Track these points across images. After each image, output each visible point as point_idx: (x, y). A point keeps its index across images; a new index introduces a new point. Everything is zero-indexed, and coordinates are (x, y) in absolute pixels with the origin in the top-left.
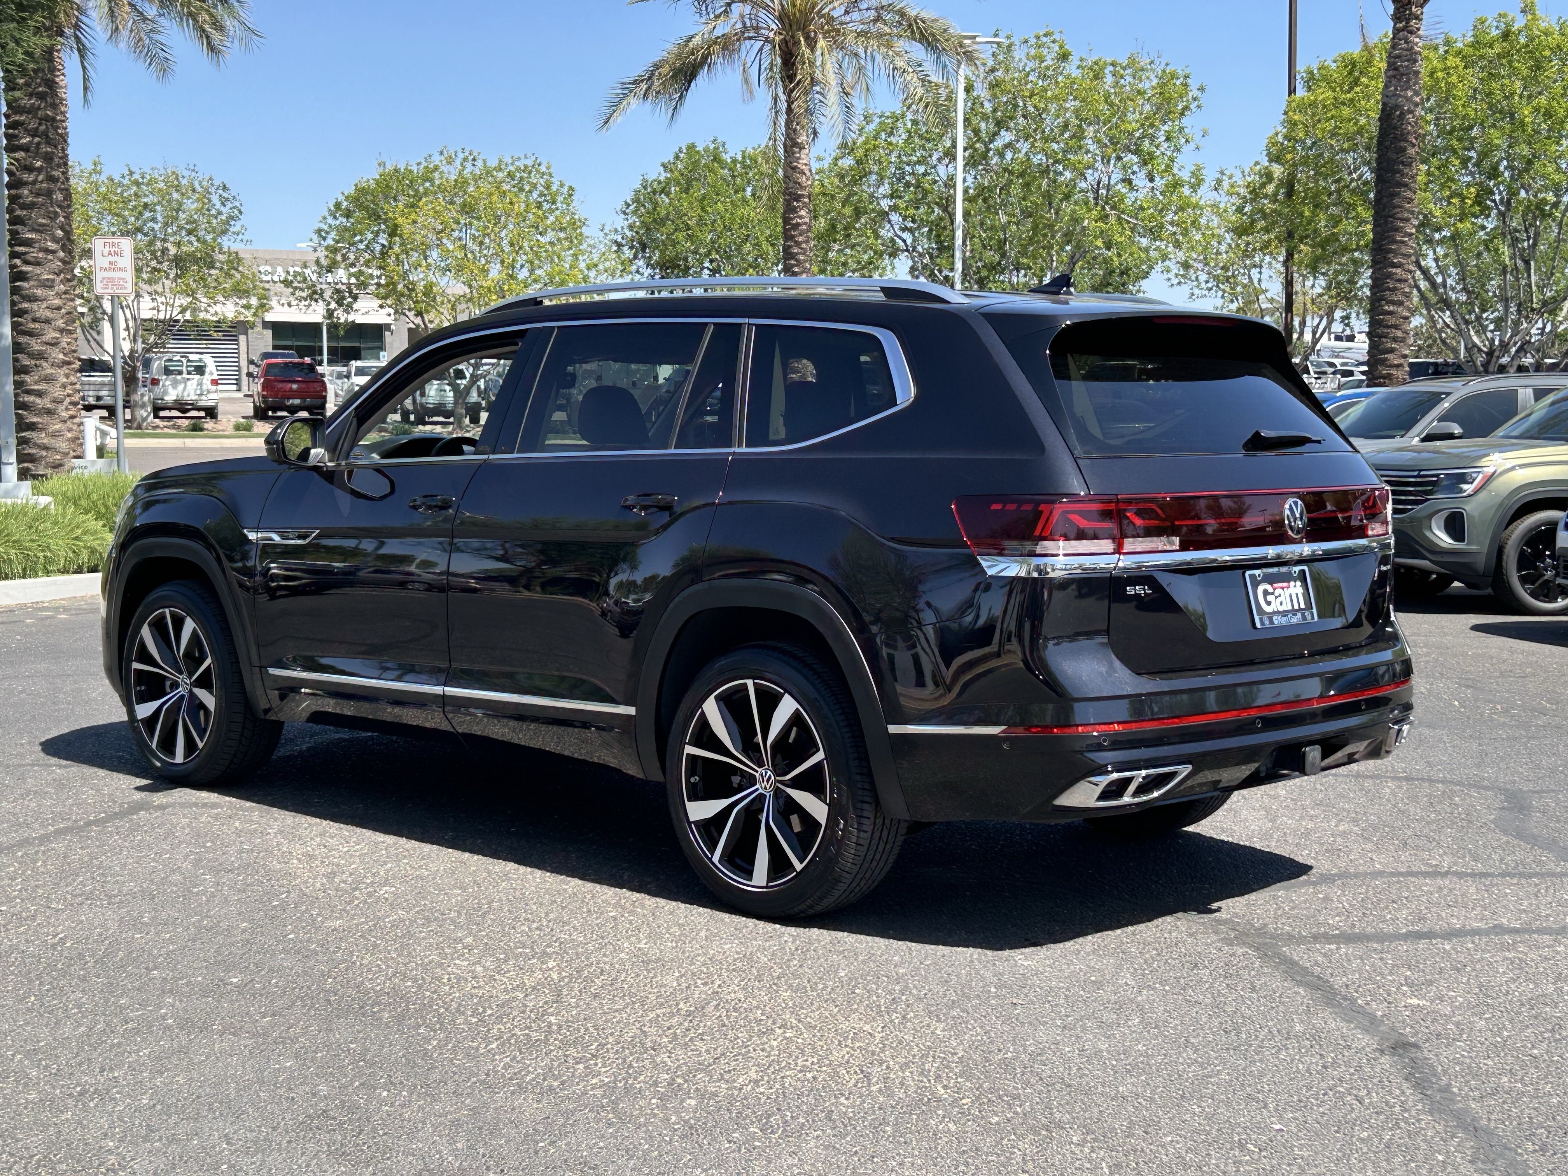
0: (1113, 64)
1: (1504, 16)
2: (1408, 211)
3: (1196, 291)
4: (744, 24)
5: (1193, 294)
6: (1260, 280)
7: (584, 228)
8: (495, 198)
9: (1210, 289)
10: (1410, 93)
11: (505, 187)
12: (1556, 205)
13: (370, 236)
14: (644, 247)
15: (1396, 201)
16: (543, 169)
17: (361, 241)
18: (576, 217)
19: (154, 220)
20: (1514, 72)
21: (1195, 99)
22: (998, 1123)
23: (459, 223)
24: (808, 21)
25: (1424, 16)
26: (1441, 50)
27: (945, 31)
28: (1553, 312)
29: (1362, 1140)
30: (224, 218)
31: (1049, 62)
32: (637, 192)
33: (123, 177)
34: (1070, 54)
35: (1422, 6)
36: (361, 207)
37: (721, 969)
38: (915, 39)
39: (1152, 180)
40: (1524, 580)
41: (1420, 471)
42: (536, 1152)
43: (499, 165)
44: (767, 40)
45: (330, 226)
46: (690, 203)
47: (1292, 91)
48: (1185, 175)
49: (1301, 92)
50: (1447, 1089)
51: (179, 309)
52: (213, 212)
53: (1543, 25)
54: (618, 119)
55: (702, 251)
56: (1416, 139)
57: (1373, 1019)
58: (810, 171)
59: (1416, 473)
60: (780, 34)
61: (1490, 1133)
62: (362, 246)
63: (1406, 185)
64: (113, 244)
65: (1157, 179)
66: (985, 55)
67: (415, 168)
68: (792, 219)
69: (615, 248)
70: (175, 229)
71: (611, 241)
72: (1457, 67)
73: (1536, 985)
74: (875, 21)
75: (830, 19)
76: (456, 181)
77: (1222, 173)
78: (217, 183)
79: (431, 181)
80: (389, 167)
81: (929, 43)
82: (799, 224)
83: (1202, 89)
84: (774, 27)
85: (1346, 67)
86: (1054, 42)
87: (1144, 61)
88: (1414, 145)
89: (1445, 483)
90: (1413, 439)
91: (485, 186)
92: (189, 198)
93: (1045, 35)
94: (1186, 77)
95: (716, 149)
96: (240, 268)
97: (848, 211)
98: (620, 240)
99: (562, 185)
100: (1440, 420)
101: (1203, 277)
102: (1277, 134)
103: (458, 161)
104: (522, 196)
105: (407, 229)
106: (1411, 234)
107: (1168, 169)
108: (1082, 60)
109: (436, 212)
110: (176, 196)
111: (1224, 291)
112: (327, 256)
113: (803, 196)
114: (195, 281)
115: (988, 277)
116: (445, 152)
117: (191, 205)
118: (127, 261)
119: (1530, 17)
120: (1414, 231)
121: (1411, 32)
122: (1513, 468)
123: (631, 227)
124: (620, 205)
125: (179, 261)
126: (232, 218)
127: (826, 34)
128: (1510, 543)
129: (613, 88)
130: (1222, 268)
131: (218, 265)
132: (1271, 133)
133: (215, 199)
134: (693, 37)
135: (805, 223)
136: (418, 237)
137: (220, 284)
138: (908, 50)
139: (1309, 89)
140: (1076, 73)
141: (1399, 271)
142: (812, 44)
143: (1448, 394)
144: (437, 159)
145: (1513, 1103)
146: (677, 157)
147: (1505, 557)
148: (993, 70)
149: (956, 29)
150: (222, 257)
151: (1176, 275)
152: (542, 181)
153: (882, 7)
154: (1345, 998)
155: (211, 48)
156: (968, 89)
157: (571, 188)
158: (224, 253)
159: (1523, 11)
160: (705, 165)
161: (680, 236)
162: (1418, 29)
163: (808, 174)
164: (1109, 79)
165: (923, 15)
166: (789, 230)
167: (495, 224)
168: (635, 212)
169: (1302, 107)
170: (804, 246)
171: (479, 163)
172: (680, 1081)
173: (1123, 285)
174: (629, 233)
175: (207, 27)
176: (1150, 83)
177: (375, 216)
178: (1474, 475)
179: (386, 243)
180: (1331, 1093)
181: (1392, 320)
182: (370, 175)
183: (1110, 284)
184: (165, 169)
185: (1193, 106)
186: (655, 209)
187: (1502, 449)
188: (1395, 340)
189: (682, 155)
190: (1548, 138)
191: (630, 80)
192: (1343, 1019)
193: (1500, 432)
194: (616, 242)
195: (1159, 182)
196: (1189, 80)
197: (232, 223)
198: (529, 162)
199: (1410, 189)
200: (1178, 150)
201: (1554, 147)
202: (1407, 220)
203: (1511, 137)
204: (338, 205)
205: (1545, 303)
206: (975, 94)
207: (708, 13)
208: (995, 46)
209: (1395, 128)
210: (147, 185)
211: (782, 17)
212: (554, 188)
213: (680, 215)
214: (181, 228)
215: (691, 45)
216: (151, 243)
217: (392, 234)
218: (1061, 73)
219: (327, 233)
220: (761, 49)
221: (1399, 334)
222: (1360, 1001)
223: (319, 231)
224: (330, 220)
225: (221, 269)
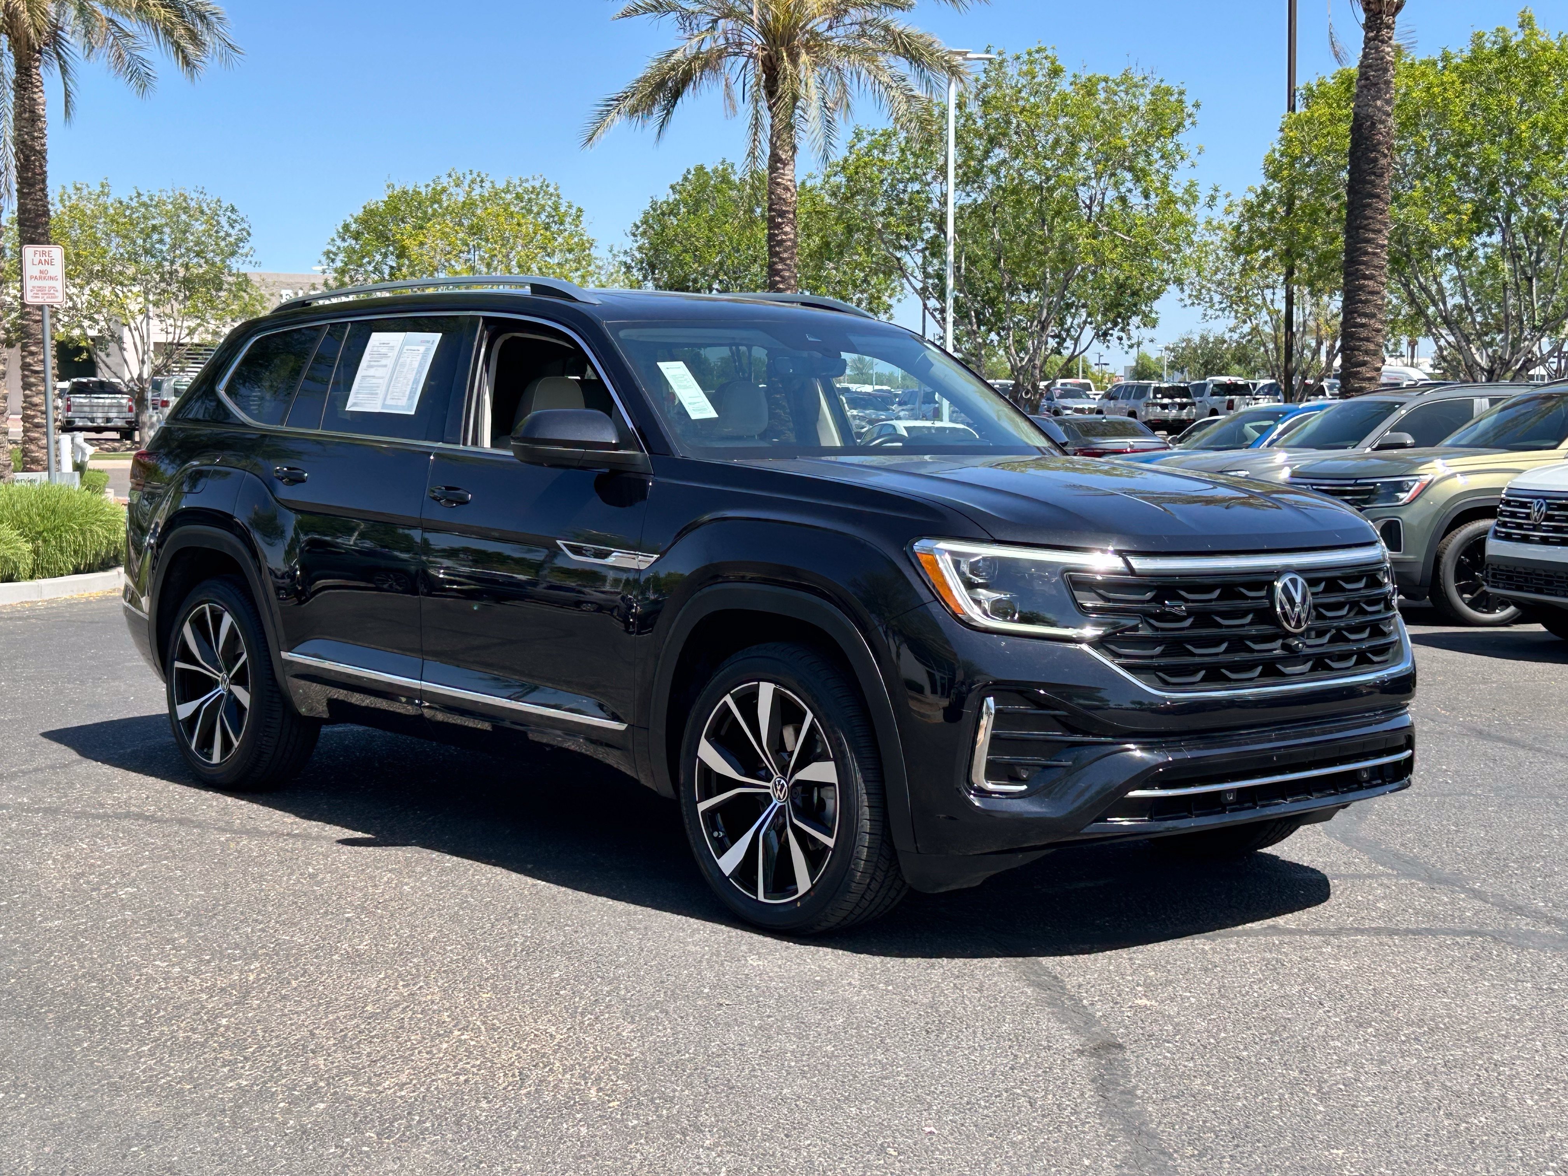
0: (1106, 80)
1: (1503, 30)
2: (1380, 222)
3: (1210, 312)
4: (727, 39)
5: (1205, 315)
6: (1272, 301)
7: (593, 249)
8: (502, 219)
9: (1223, 310)
10: (1379, 103)
11: (512, 208)
12: (1559, 223)
13: (378, 257)
14: (653, 267)
15: (1368, 212)
16: (551, 190)
17: (369, 263)
18: (585, 238)
19: (161, 241)
20: (1511, 88)
21: (1190, 116)
22: (634, 1127)
23: (468, 245)
24: (792, 37)
25: (1397, 26)
26: (1440, 65)
27: (931, 45)
28: (1556, 330)
29: (1013, 1144)
30: (232, 239)
31: (1040, 79)
32: (646, 213)
33: (131, 199)
34: (1062, 71)
35: (1394, 15)
36: (369, 230)
37: (432, 970)
38: (899, 54)
39: (1147, 197)
40: (1461, 590)
41: (1357, 479)
42: (124, 1156)
43: (508, 186)
44: (750, 56)
45: (339, 248)
46: (698, 225)
47: (1292, 108)
48: (1179, 192)
49: (1300, 109)
50: (1131, 1092)
51: (187, 331)
52: (222, 234)
53: (1541, 40)
54: (602, 136)
55: (711, 272)
56: (1388, 149)
57: (1089, 1020)
58: (795, 187)
59: (1352, 482)
60: (764, 49)
61: (1153, 1136)
62: (370, 268)
63: (1378, 196)
64: (44, 253)
65: (1153, 196)
66: (974, 71)
67: (423, 190)
68: (777, 235)
69: (623, 269)
70: (183, 251)
71: (620, 262)
72: (1453, 82)
73: (1282, 985)
74: (860, 36)
75: (814, 35)
76: (464, 202)
77: (1216, 190)
78: (225, 205)
79: (439, 202)
80: (398, 190)
81: (913, 57)
82: (783, 241)
83: (1197, 106)
84: (759, 43)
85: (1343, 83)
86: (1046, 58)
87: (1138, 78)
88: (1385, 156)
89: (1382, 491)
90: (1365, 448)
91: (493, 209)
92: (197, 220)
93: (1037, 52)
94: (1181, 93)
95: (725, 170)
96: (249, 290)
97: (840, 229)
98: (629, 261)
99: (570, 207)
100: (1392, 430)
101: (1217, 298)
102: (1274, 151)
103: (467, 182)
104: (530, 218)
105: (414, 249)
106: (1383, 246)
107: (1164, 184)
108: (1075, 76)
109: (443, 233)
110: (184, 217)
111: (1237, 312)
112: (336, 278)
113: (788, 212)
114: (203, 303)
115: (997, 297)
116: (453, 174)
117: (199, 227)
118: (57, 269)
119: (1528, 32)
120: (1386, 242)
121: (1383, 42)
122: (1453, 475)
123: (640, 249)
124: (629, 228)
125: (187, 283)
126: (241, 240)
127: (809, 49)
128: (1447, 552)
129: (598, 105)
130: (1235, 289)
131: (225, 286)
132: (1267, 152)
133: (224, 221)
134: (674, 52)
135: (790, 240)
136: (425, 258)
137: (228, 306)
138: (892, 64)
139: (1308, 106)
140: (1069, 89)
141: (1371, 283)
142: (794, 58)
143: (1401, 404)
144: (445, 181)
145: (1194, 1106)
146: (686, 179)
147: (1442, 567)
148: (985, 87)
149: (942, 45)
150: (231, 279)
151: (1190, 296)
152: (550, 203)
153: (866, 22)
154: (1071, 998)
155: (187, 62)
156: (960, 106)
157: (580, 210)
158: (234, 275)
159: (1521, 26)
160: (715, 187)
161: (688, 257)
162: (1390, 38)
163: (793, 190)
164: (1102, 96)
165: (908, 30)
166: (774, 246)
167: (503, 245)
168: (644, 233)
169: (1298, 124)
170: (788, 262)
171: (487, 185)
172: (322, 1084)
173: (1135, 305)
174: (638, 255)
175: (182, 43)
176: (1143, 102)
177: (383, 237)
178: (1411, 484)
179: (394, 265)
180: (1005, 1095)
181: (1364, 333)
182: (378, 198)
183: (1122, 305)
184: (173, 191)
185: (1187, 123)
186: (663, 231)
187: (1445, 456)
188: (1367, 352)
189: (690, 177)
190: (1546, 153)
191: (614, 96)
192: (1058, 1019)
193: (1448, 441)
194: (625, 263)
195: (1154, 200)
196: (1184, 97)
197: (241, 245)
198: (537, 184)
199: (1382, 200)
200: (1173, 167)
201: (1552, 163)
202: (1380, 231)
203: (1508, 153)
204: (346, 227)
205: (1546, 320)
206: (967, 110)
207: (692, 29)
208: (987, 62)
209: (1367, 139)
210: (156, 206)
211: (765, 31)
212: (563, 209)
213: (688, 236)
214: (188, 250)
215: (673, 60)
216: (160, 265)
217: (400, 256)
218: (1053, 90)
219: (336, 254)
220: (745, 66)
221: (1372, 347)
222: (1085, 1001)
223: (327, 253)
224: (339, 242)
225: (230, 290)
